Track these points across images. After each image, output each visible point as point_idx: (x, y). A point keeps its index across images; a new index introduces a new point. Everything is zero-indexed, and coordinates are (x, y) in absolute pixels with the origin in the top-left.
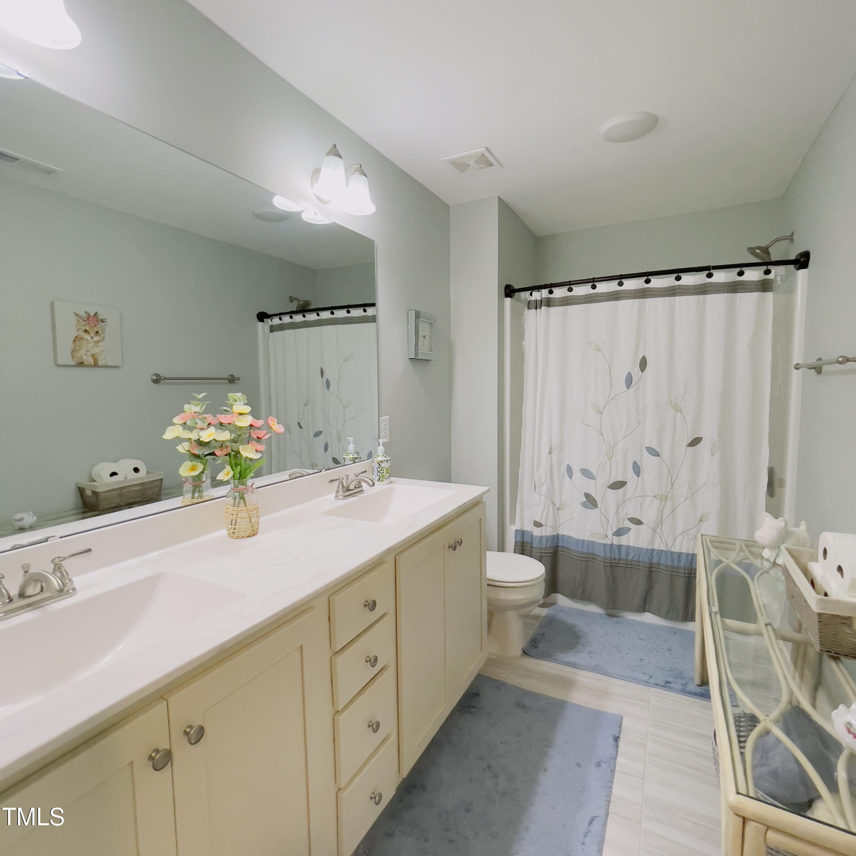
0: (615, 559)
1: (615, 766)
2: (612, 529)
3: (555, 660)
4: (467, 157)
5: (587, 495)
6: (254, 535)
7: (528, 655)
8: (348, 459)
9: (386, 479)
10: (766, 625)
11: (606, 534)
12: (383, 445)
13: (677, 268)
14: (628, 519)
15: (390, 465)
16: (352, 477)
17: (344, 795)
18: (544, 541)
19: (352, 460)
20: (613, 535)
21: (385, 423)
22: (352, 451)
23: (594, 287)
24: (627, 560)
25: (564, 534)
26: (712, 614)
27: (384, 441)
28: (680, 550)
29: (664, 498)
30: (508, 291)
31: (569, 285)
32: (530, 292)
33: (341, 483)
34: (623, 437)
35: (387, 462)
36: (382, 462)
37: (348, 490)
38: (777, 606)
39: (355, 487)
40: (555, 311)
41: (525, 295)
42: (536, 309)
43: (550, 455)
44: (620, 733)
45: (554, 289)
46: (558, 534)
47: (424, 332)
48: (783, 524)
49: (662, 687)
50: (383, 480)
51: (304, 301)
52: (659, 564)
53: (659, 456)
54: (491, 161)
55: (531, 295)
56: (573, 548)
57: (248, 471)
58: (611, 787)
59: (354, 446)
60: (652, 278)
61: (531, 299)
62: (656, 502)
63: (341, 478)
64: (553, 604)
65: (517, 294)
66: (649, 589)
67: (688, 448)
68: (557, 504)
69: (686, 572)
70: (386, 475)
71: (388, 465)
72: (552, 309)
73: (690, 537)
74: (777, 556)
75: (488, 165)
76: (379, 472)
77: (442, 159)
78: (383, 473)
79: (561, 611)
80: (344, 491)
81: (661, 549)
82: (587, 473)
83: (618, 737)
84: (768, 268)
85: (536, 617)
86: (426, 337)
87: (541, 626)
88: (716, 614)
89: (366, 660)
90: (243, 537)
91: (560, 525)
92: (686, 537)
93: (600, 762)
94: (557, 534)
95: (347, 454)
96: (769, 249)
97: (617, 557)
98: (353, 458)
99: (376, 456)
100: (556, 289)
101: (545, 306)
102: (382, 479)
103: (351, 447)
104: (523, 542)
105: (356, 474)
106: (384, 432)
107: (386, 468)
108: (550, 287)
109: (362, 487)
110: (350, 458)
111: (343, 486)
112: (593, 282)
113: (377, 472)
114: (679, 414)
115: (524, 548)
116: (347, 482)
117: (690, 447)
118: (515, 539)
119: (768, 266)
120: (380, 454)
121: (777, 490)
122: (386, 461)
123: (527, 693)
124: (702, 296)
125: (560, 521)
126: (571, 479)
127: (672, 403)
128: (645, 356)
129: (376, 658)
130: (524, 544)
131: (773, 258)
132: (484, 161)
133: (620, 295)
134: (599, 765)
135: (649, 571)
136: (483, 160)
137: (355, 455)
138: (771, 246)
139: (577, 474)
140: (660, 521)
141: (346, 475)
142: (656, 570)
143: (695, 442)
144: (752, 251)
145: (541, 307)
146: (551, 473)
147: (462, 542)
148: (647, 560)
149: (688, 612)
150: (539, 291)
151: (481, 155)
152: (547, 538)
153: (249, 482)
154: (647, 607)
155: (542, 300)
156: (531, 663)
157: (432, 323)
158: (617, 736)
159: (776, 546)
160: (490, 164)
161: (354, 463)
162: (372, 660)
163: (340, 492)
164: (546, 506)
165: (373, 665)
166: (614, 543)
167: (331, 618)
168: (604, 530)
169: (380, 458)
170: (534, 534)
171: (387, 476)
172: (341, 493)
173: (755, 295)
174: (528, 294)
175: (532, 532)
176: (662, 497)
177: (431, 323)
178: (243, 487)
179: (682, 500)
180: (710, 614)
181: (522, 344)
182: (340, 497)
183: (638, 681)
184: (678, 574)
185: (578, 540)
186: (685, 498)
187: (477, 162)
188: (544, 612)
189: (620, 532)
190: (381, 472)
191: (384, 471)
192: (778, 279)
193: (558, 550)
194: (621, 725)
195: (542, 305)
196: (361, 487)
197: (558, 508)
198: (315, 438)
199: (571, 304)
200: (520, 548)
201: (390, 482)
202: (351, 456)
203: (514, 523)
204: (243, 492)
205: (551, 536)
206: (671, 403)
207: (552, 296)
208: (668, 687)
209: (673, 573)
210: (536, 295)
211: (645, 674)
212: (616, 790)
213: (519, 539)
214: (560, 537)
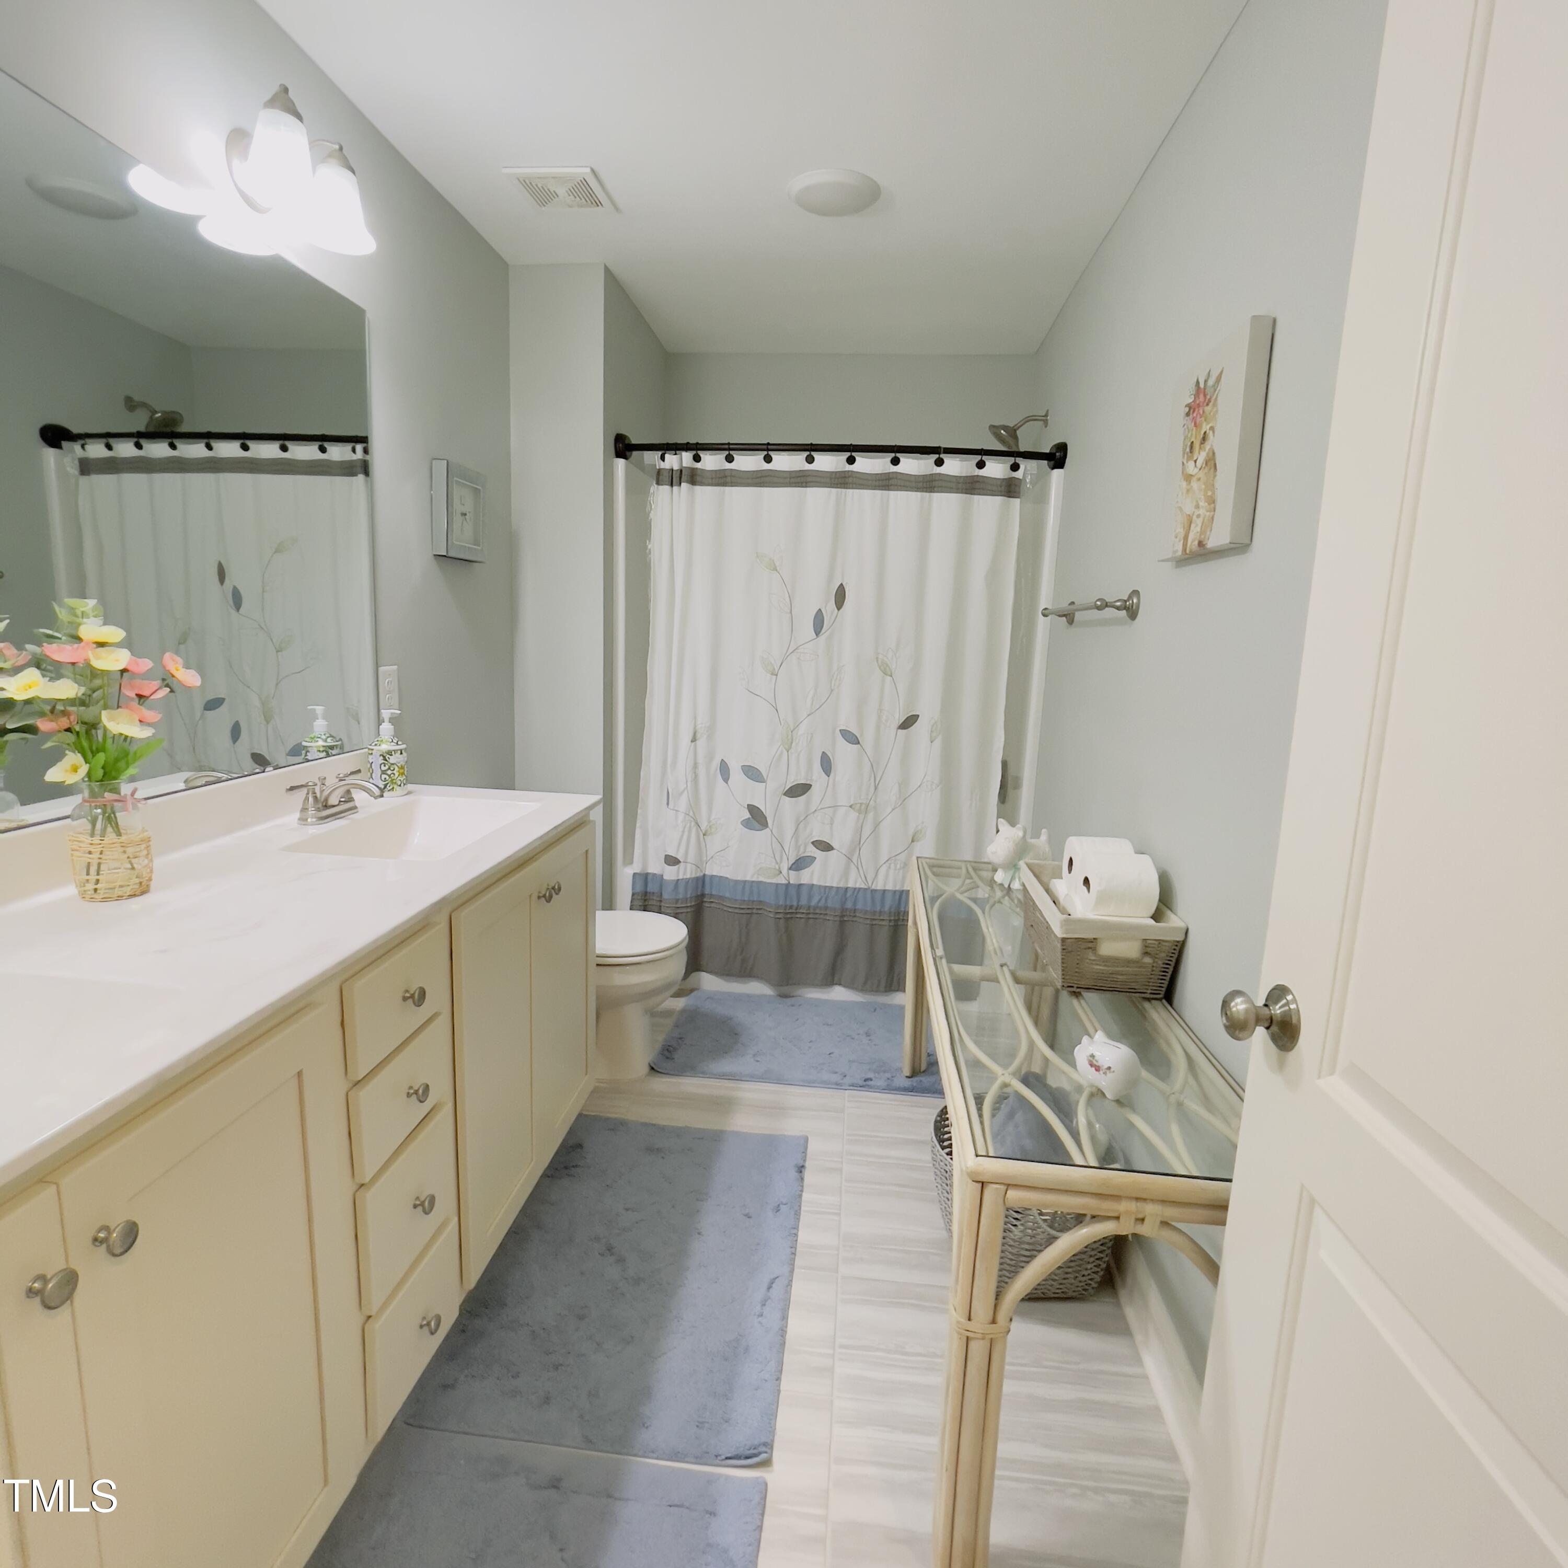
0: (791, 907)
1: (800, 1206)
2: (788, 859)
3: (703, 1073)
4: (553, 177)
5: (752, 809)
6: (143, 893)
7: (658, 1072)
8: (316, 749)
9: (400, 786)
10: (1002, 966)
11: (779, 868)
12: (391, 720)
13: (894, 444)
14: (813, 843)
15: (406, 759)
16: (331, 781)
17: (377, 1326)
18: (681, 889)
19: (323, 751)
20: (790, 869)
21: (390, 679)
22: (323, 734)
23: (768, 459)
24: (809, 907)
25: (714, 874)
26: (937, 959)
27: (392, 713)
28: (885, 886)
29: (863, 809)
30: (621, 445)
31: (729, 449)
32: (660, 453)
33: (310, 793)
34: (808, 713)
35: (401, 753)
36: (390, 753)
37: (326, 806)
38: (1010, 948)
39: (340, 801)
40: (704, 492)
41: (651, 457)
42: (672, 485)
43: (693, 744)
44: (805, 1161)
45: (702, 454)
46: (704, 875)
47: (463, 505)
48: (1021, 834)
49: (861, 1087)
50: (393, 788)
51: (164, 413)
52: (855, 911)
53: (859, 743)
54: (599, 197)
55: (663, 458)
56: (727, 895)
57: (122, 764)
58: (796, 1235)
59: (326, 723)
60: (858, 456)
61: (661, 467)
62: (853, 815)
63: (310, 784)
64: (692, 991)
65: (635, 453)
66: (839, 951)
67: (900, 730)
68: (704, 826)
69: (892, 918)
70: (399, 778)
71: (402, 759)
72: (698, 489)
73: (898, 866)
74: (1013, 878)
75: (592, 203)
76: (384, 772)
77: (505, 171)
78: (392, 775)
79: (708, 998)
80: (318, 808)
81: (858, 886)
82: (752, 773)
83: (803, 1166)
84: (1017, 461)
85: (668, 1013)
86: (467, 517)
87: (677, 1026)
88: (941, 958)
89: (408, 1093)
90: (118, 897)
91: (708, 859)
92: (892, 866)
93: (779, 1205)
94: (702, 874)
95: (312, 738)
96: (1018, 432)
97: (795, 904)
98: (324, 746)
99: (377, 743)
100: (706, 455)
101: (687, 482)
102: (391, 787)
103: (320, 725)
104: (646, 893)
105: (341, 776)
106: (387, 696)
107: (399, 765)
108: (697, 449)
109: (354, 800)
110: (319, 747)
111: (315, 798)
112: (768, 449)
113: (379, 772)
114: (889, 678)
115: (647, 903)
116: (322, 791)
117: (902, 729)
118: (633, 889)
119: (1017, 459)
120: (386, 737)
121: (1011, 792)
122: (399, 752)
123: (662, 1129)
124: (928, 494)
125: (708, 853)
126: (727, 783)
127: (880, 661)
128: (844, 584)
129: (427, 1088)
130: (648, 897)
131: (1022, 449)
132: (586, 194)
133: (809, 479)
134: (777, 1209)
135: (840, 921)
136: (584, 191)
137: (329, 740)
138: (1019, 428)
139: (737, 776)
140: (857, 845)
141: (319, 778)
142: (851, 919)
143: (909, 722)
144: (995, 430)
145: (680, 484)
146: (695, 773)
147: (560, 889)
148: (838, 906)
149: (893, 978)
150: (676, 454)
151: (581, 181)
152: (687, 881)
153: (126, 789)
154: (836, 979)
155: (681, 471)
156: (662, 1084)
157: (480, 490)
158: (801, 1165)
159: (1012, 866)
160: (596, 202)
161: (328, 755)
162: (421, 1091)
163: (310, 809)
164: (687, 830)
165: (421, 1099)
166: (791, 882)
167: (345, 1022)
168: (777, 863)
169: (385, 747)
170: (665, 877)
171: (402, 780)
172: (311, 812)
173: (998, 500)
174: (656, 457)
175: (662, 875)
176: (860, 806)
177: (476, 488)
178: (115, 796)
179: (889, 810)
180: (934, 959)
181: (647, 546)
182: (309, 820)
183: (826, 1085)
184: (881, 923)
185: (736, 882)
186: (893, 807)
187: (572, 192)
188: (679, 1004)
189: (800, 864)
190: (389, 772)
191: (394, 772)
192: (1028, 481)
193: (703, 902)
194: (806, 1148)
195: (682, 480)
196: (351, 801)
197: (706, 831)
198: (206, 712)
199: (733, 484)
200: (641, 904)
201: (406, 792)
202: (321, 743)
203: (631, 863)
204: (112, 808)
205: (693, 879)
206: (877, 661)
207: (698, 465)
208: (868, 1086)
209: (874, 922)
210: (672, 461)
211: (836, 1073)
212: (804, 1236)
213: (639, 889)
214: (707, 880)
